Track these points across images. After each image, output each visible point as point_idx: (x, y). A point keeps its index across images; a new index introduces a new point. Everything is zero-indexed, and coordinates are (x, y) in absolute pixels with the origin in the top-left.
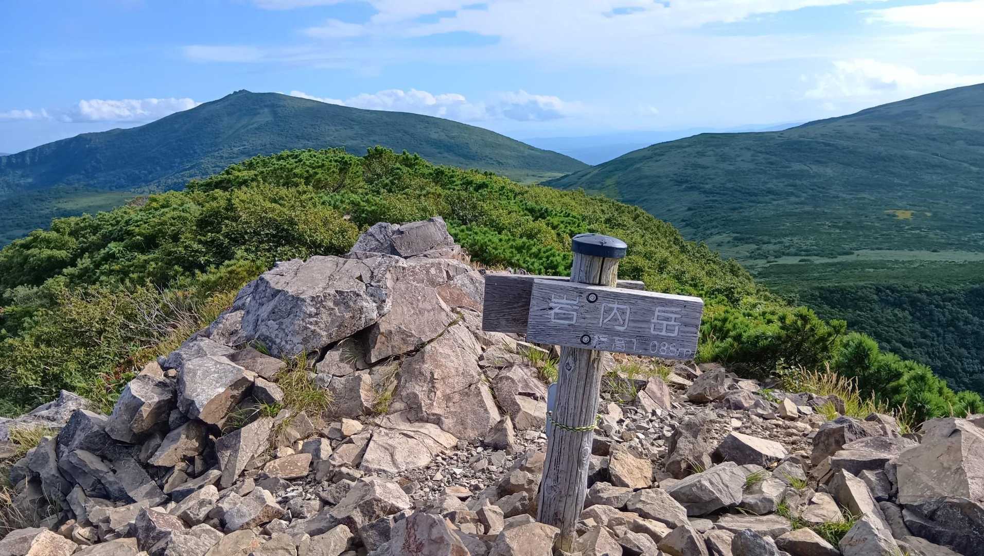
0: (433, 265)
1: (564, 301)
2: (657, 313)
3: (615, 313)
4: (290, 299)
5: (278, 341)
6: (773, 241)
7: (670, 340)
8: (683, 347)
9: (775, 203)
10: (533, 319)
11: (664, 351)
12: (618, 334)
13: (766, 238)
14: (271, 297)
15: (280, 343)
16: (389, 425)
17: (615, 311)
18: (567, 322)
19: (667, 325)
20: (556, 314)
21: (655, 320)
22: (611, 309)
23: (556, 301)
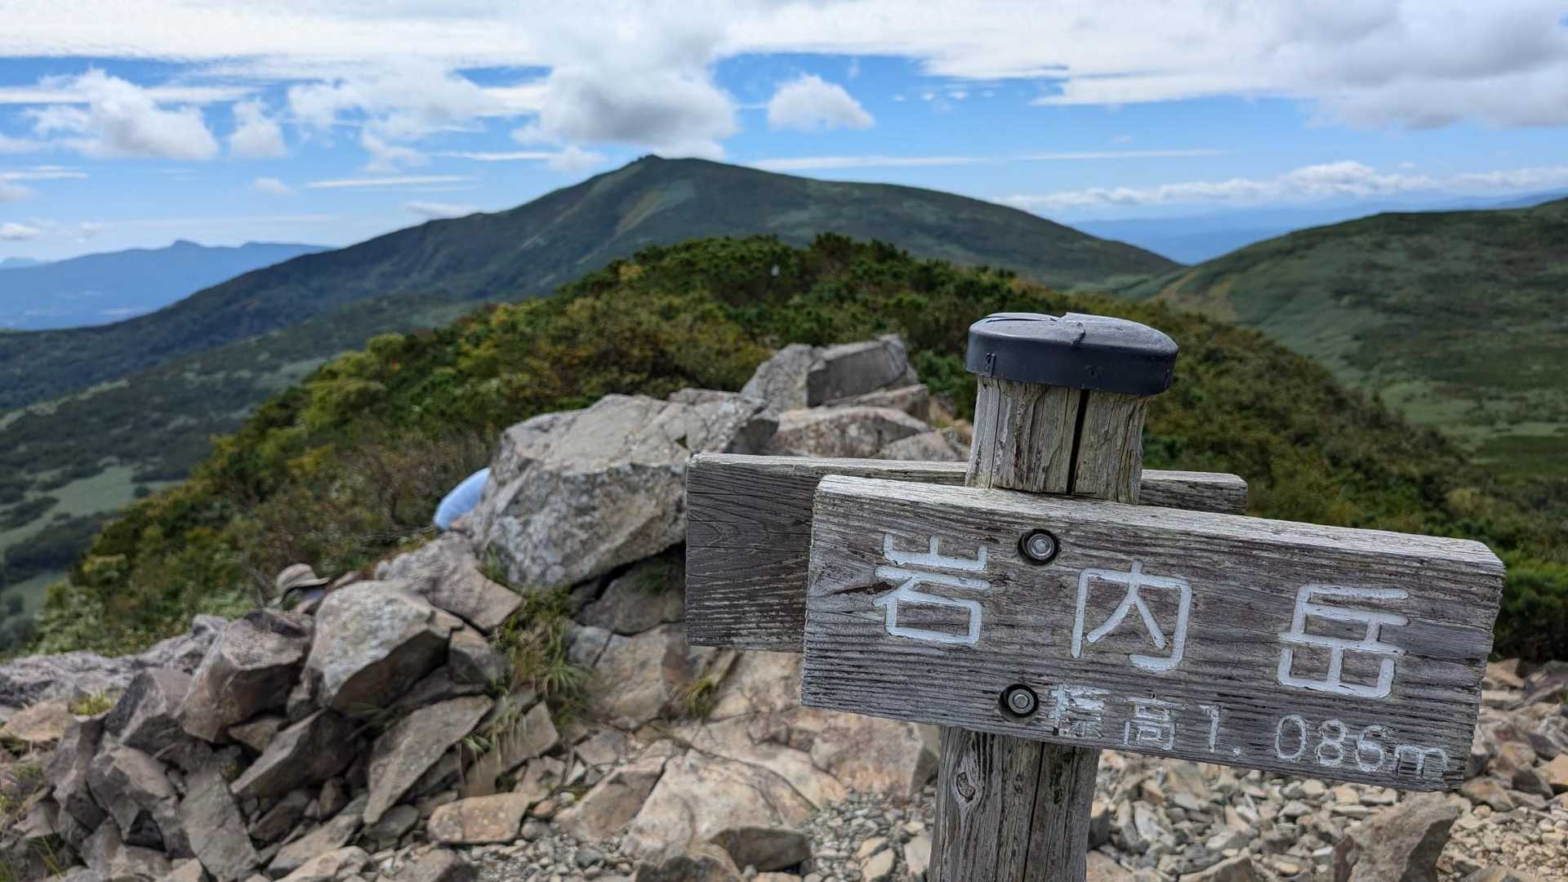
0: (854, 419)
1: (933, 560)
2: (1303, 609)
3: (1135, 608)
4: (546, 477)
5: (519, 557)
6: (1507, 395)
7: (1357, 712)
8: (1415, 741)
9: (1512, 330)
10: (820, 624)
11: (1331, 754)
12: (1147, 684)
13: (1493, 391)
14: (517, 472)
15: (522, 562)
16: (707, 745)
17: (1133, 598)
18: (945, 639)
19: (1347, 655)
20: (905, 608)
21: (1297, 636)
22: (1118, 592)
23: (902, 559)
